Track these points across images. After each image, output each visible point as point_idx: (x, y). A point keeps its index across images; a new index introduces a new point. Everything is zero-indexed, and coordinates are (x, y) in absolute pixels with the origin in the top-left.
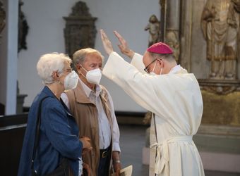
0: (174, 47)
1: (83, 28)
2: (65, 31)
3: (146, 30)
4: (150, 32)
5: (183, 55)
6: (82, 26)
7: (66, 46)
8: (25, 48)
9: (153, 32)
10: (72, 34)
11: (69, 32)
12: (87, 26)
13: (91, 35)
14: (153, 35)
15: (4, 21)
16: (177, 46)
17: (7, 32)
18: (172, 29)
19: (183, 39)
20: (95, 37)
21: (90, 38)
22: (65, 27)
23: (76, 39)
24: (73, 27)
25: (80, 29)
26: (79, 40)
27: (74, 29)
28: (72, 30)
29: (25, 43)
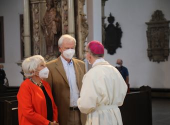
1: (160, 29)
6: (159, 27)
7: (148, 41)
8: (121, 47)
10: (152, 34)
11: (150, 33)
12: (163, 27)
13: (166, 34)
15: (88, 31)
21: (165, 36)
22: (147, 30)
23: (155, 37)
24: (152, 29)
25: (158, 30)
26: (157, 38)
27: (154, 31)
28: (152, 32)
29: (120, 44)
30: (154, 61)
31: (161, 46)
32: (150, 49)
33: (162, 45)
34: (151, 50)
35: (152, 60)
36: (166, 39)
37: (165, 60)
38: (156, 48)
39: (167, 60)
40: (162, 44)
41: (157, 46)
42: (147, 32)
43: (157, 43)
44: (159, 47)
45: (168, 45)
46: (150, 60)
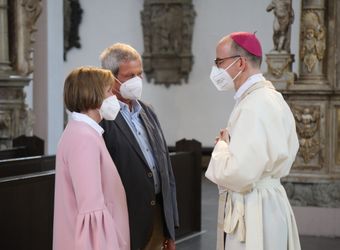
0: (316, 37)
1: (172, 10)
2: (143, 16)
3: (269, 10)
4: (275, 13)
5: (331, 49)
6: (171, 5)
7: (145, 36)
8: (78, 46)
9: (281, 14)
10: (153, 20)
11: (150, 17)
12: (180, 4)
13: (186, 20)
14: (280, 18)
15: (41, 3)
16: (322, 35)
17: (45, 22)
18: (312, 7)
19: (332, 24)
20: (192, 23)
21: (184, 26)
22: (142, 8)
23: (161, 28)
24: (155, 9)
25: (168, 10)
26: (166, 29)
27: (157, 12)
28: (154, 14)
29: (78, 38)
30: (156, 83)
31: (173, 48)
32: (149, 55)
33: (176, 45)
34: (152, 58)
35: (153, 80)
36: (185, 32)
37: (183, 81)
38: (163, 52)
39: (187, 82)
40: (176, 43)
41: (166, 48)
42: (142, 13)
43: (166, 42)
44: (170, 52)
45: (190, 48)
46: (149, 81)
